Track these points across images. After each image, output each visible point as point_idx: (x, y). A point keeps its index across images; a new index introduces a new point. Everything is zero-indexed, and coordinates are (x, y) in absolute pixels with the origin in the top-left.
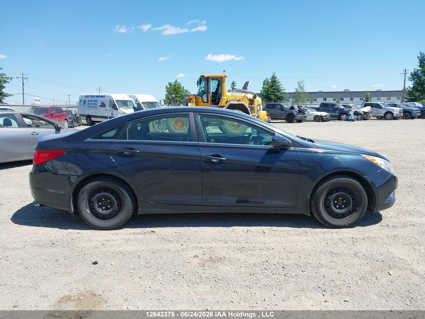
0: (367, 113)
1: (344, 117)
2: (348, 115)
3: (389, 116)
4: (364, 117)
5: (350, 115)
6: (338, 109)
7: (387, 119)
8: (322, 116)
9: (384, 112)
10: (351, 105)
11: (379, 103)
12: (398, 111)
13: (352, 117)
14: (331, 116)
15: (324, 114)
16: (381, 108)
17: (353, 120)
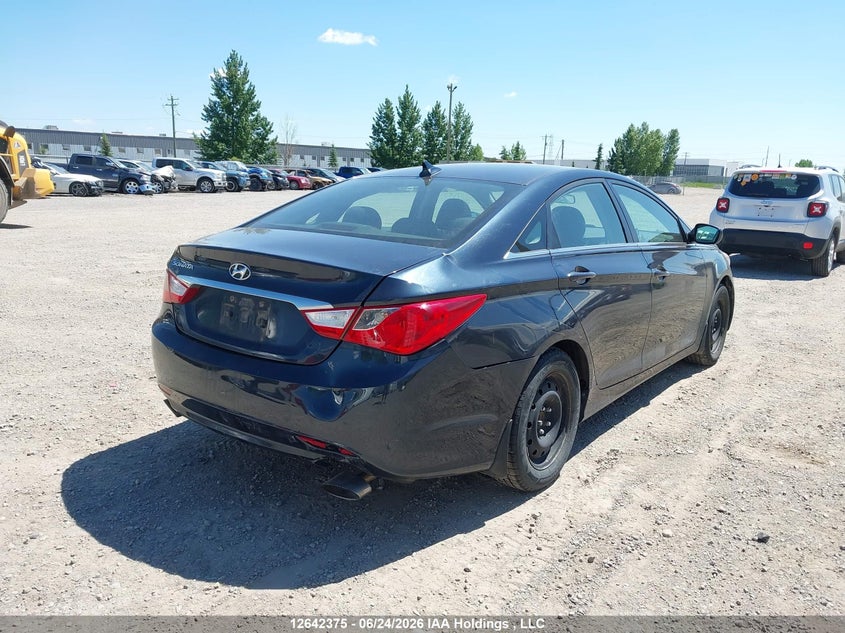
0: (170, 179)
1: (131, 186)
2: (141, 183)
3: (206, 185)
4: (165, 186)
5: (144, 183)
6: (114, 169)
7: (203, 192)
8: (88, 185)
9: (196, 179)
10: (134, 162)
11: (184, 160)
12: (220, 176)
13: (149, 186)
14: (107, 185)
15: (91, 179)
16: (189, 169)
17: (149, 193)
